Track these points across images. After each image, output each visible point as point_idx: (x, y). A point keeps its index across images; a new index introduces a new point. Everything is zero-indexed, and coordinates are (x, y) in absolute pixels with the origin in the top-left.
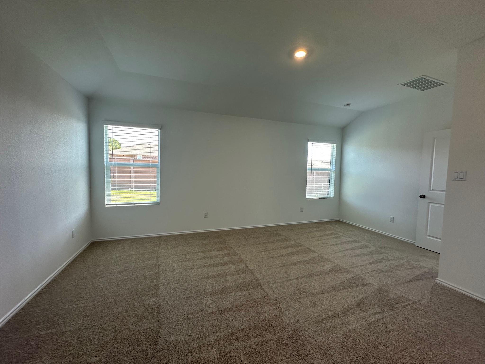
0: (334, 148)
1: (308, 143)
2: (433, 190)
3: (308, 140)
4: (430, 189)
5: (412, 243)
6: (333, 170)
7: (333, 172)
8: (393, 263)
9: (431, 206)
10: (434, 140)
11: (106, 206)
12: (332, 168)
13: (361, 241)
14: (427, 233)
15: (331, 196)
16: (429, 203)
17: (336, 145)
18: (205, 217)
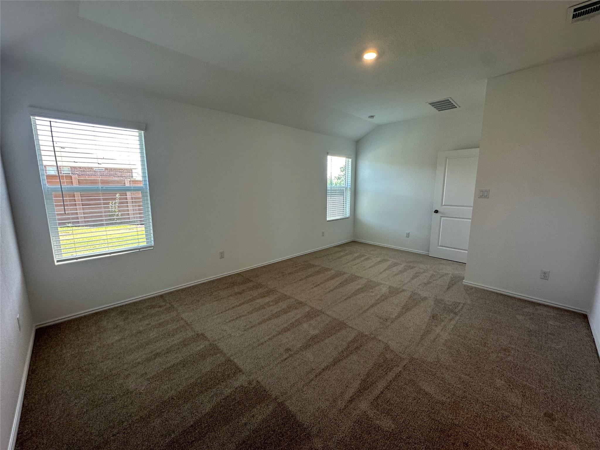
0: (349, 163)
1: (327, 157)
2: (444, 205)
3: (328, 154)
4: (442, 205)
5: (425, 254)
6: (348, 188)
7: (348, 190)
8: (427, 274)
9: (443, 219)
10: (446, 161)
11: (56, 264)
12: (347, 185)
13: (390, 259)
14: (439, 244)
15: (347, 217)
16: (441, 217)
17: (351, 159)
18: (221, 258)
